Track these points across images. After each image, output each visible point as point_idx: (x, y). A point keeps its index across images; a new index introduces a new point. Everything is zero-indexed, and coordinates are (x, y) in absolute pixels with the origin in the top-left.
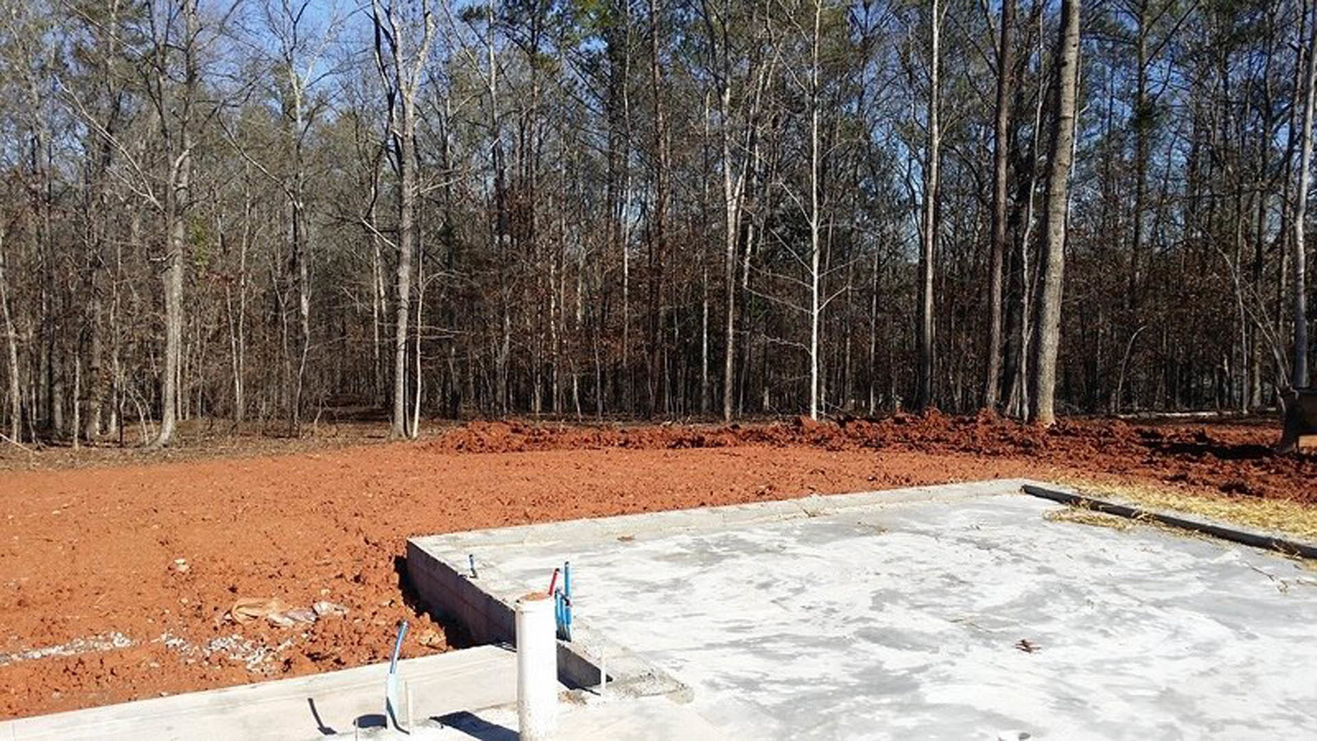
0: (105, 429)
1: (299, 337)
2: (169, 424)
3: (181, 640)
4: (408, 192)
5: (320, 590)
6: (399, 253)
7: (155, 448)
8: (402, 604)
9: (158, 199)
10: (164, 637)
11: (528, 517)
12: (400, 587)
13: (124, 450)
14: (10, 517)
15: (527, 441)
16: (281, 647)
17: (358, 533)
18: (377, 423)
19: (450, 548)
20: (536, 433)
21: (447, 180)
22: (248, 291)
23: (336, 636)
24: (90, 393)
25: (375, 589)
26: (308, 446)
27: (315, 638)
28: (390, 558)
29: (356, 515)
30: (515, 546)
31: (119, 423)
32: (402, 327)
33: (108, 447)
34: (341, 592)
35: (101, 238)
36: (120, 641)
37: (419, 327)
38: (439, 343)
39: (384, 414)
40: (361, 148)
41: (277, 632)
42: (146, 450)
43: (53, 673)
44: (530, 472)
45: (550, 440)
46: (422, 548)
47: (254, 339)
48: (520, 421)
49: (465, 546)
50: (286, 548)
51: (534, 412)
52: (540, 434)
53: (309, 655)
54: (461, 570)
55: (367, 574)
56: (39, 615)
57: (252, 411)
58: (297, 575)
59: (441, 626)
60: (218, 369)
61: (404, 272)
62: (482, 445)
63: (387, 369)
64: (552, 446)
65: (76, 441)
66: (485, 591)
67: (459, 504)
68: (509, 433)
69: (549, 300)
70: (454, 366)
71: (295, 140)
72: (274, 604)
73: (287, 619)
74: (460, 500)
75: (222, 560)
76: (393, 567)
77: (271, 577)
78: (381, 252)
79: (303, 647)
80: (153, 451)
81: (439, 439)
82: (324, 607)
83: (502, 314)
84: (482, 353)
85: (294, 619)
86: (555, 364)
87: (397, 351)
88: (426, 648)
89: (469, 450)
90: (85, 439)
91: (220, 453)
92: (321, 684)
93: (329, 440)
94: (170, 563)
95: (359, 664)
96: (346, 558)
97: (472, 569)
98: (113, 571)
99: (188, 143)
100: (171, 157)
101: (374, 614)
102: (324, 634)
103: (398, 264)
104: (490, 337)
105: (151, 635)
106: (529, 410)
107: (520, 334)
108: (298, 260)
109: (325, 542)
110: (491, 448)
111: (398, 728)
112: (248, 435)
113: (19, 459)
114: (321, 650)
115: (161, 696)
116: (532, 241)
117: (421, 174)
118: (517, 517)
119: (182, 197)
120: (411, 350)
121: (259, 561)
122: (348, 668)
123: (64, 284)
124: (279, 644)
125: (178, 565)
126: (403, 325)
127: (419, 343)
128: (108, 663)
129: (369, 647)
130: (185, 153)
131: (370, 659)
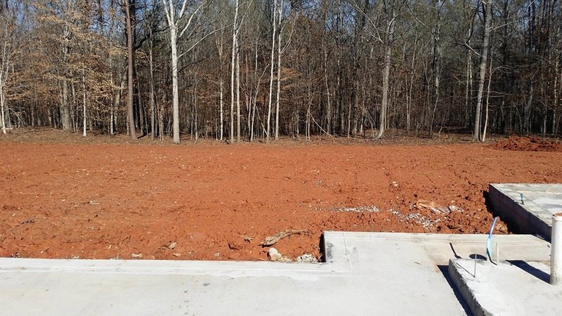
0: (358, 131)
1: (434, 96)
2: (382, 130)
3: (398, 212)
4: (488, 30)
5: (451, 200)
6: (481, 58)
7: (376, 139)
8: (486, 211)
9: (382, 39)
10: (391, 210)
11: (546, 180)
12: (485, 204)
13: (365, 139)
14: (333, 160)
15: (539, 147)
16: (437, 221)
17: (465, 180)
18: (466, 134)
19: (510, 190)
20: (544, 143)
21: (506, 23)
22: (414, 76)
23: (459, 220)
24: (354, 117)
25: (474, 203)
26: (436, 142)
27: (450, 219)
28: (481, 191)
29: (463, 172)
30: (542, 192)
31: (364, 129)
32: (480, 92)
33: (360, 138)
34: (460, 202)
35: (360, 56)
36: (376, 210)
37: (489, 92)
38: (497, 99)
39: (469, 130)
40: (465, 12)
41: (434, 215)
42: (373, 140)
43: (354, 217)
44: (544, 160)
45: (551, 146)
46: (497, 189)
47: (415, 97)
48: (535, 137)
49: (517, 190)
50: (435, 182)
51: (543, 133)
52: (546, 144)
53: (448, 226)
54: (516, 200)
55: (471, 197)
56: (347, 196)
57: (413, 127)
58: (441, 193)
59: (505, 223)
60: (401, 109)
61: (483, 66)
62: (516, 147)
63: (471, 111)
64: (552, 149)
65: (349, 135)
66: (528, 210)
67: (510, 172)
68: (529, 142)
69: (554, 79)
70: (503, 110)
71: (437, 10)
72: (433, 203)
73: (438, 210)
74: (511, 170)
75: (411, 184)
76: (482, 195)
77: (430, 193)
78: (471, 58)
79: (446, 222)
80: (376, 140)
81: (495, 143)
82: (453, 208)
83: (529, 86)
84: (517, 105)
85: (440, 211)
86: (555, 111)
87: (477, 102)
88: (498, 231)
89: (510, 149)
90: (352, 134)
91: (401, 143)
92: (455, 238)
93: (445, 140)
94: (391, 183)
95: (469, 233)
96: (461, 189)
97: (522, 200)
98: (370, 183)
99: (394, 15)
100: (388, 21)
101: (475, 214)
102: (454, 218)
103: (480, 63)
104: (522, 97)
105: (386, 209)
106: (540, 132)
107: (537, 95)
108: (435, 62)
109: (451, 181)
110: (521, 148)
111: (492, 262)
112: (412, 136)
113: (329, 140)
114: (453, 225)
115: (392, 232)
116: (547, 50)
117: (493, 21)
118: (540, 180)
119: (391, 38)
120: (484, 102)
121: (425, 186)
122: (465, 233)
123: (346, 75)
124: (436, 220)
125: (394, 184)
126: (481, 91)
127: (488, 99)
128: (373, 217)
129: (474, 227)
130: (393, 19)
131: (474, 232)
